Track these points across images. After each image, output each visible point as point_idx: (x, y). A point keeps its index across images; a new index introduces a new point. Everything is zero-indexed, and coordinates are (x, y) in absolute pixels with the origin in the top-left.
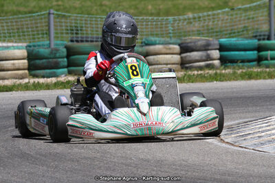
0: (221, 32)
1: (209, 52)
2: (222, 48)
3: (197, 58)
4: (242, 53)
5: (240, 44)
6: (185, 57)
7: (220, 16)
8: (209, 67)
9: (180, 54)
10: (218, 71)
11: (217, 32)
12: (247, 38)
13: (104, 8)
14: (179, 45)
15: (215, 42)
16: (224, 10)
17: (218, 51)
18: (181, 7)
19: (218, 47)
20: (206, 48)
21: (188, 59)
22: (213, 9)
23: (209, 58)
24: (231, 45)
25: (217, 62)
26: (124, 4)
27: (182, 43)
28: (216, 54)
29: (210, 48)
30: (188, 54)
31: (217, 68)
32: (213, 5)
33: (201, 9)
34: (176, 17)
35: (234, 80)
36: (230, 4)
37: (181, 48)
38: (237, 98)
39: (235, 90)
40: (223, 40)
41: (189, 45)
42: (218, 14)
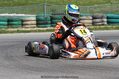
0: (107, 12)
1: (103, 19)
2: (108, 18)
3: (99, 21)
4: (115, 20)
5: (115, 17)
6: (94, 21)
7: (107, 6)
8: (103, 25)
9: (92, 20)
10: (106, 26)
11: (105, 12)
12: (117, 14)
13: (64, 2)
14: (92, 17)
15: (105, 16)
16: (108, 4)
17: (106, 19)
18: (93, 2)
19: (106, 17)
20: (102, 18)
21: (95, 22)
22: (105, 3)
23: (103, 21)
24: (111, 17)
25: (106, 23)
26: (72, 1)
27: (93, 16)
28: (105, 20)
29: (104, 18)
30: (95, 20)
31: (106, 25)
32: (105, 2)
33: (100, 3)
34: (90, 6)
35: (112, 30)
36: (111, 2)
37: (93, 18)
38: (113, 36)
39: (112, 33)
40: (108, 15)
41: (96, 16)
42: (106, 5)
